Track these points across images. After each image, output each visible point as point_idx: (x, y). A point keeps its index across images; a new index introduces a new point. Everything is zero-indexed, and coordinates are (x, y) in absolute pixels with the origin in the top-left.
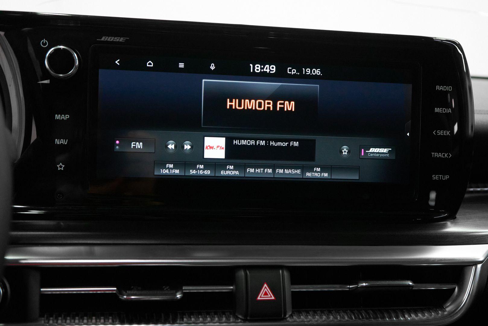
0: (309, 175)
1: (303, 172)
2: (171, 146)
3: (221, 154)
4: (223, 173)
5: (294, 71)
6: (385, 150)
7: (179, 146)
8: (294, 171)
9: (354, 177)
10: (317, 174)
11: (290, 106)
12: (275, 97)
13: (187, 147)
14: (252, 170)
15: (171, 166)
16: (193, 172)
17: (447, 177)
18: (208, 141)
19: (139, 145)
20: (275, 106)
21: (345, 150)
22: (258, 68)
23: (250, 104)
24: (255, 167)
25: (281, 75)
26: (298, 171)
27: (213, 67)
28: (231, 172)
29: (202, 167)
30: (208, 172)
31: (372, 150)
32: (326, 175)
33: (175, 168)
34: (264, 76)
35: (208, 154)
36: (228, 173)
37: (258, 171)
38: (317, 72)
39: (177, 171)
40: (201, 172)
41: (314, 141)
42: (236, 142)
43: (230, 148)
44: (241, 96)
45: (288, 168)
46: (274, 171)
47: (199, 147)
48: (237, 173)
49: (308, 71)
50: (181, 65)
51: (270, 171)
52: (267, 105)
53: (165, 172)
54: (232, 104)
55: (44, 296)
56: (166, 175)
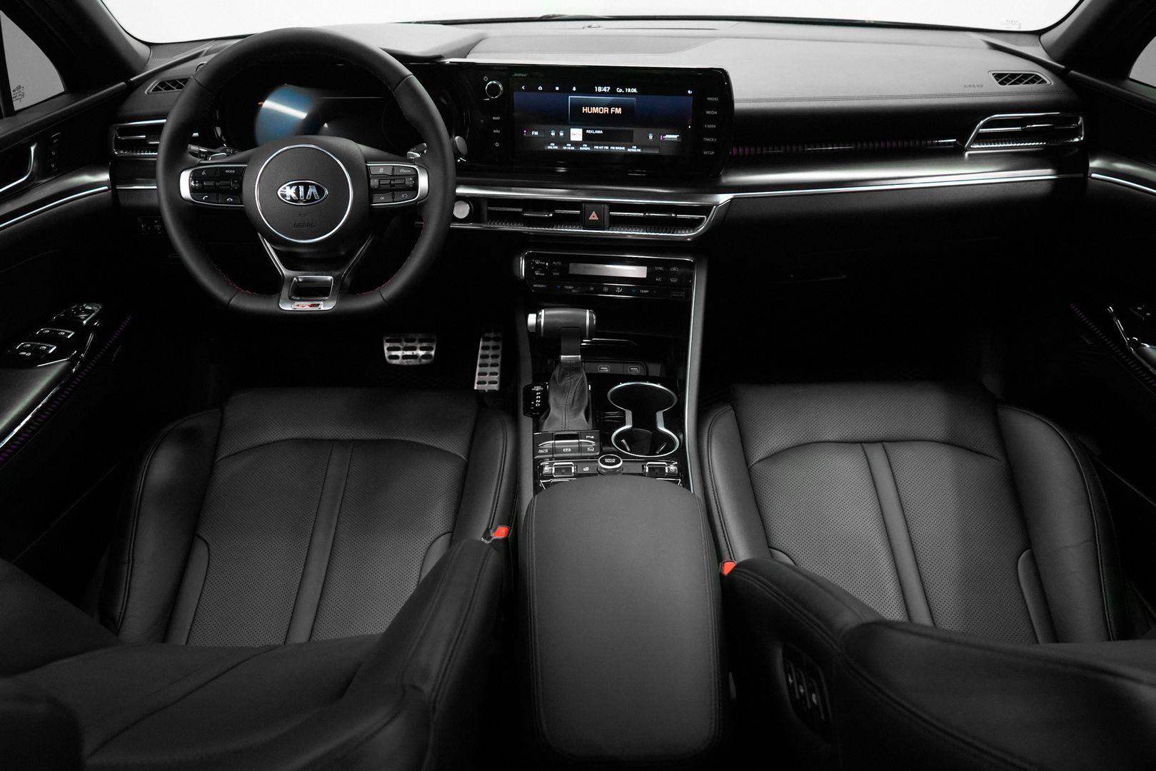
0: (629, 150)
1: (626, 149)
2: (553, 134)
3: (580, 138)
4: (581, 148)
5: (621, 91)
6: (676, 136)
7: (557, 134)
8: (620, 148)
9: (656, 152)
10: (634, 149)
11: (618, 111)
12: (610, 106)
13: (562, 134)
14: (597, 147)
15: (553, 144)
16: (565, 148)
17: (713, 153)
18: (573, 131)
19: (536, 133)
20: (610, 111)
21: (651, 137)
22: (600, 89)
23: (595, 110)
24: (599, 145)
25: (613, 92)
26: (624, 148)
27: (574, 89)
28: (585, 148)
29: (570, 145)
30: (573, 148)
31: (667, 136)
32: (639, 150)
33: (555, 145)
34: (603, 94)
35: (573, 138)
36: (584, 149)
37: (600, 148)
38: (634, 90)
39: (556, 147)
40: (569, 148)
41: (632, 131)
42: (588, 131)
43: (584, 134)
44: (591, 105)
45: (617, 146)
46: (609, 148)
47: (568, 134)
48: (589, 149)
49: (629, 90)
50: (557, 88)
51: (607, 148)
52: (606, 110)
53: (549, 147)
54: (586, 110)
55: (489, 212)
56: (550, 149)
